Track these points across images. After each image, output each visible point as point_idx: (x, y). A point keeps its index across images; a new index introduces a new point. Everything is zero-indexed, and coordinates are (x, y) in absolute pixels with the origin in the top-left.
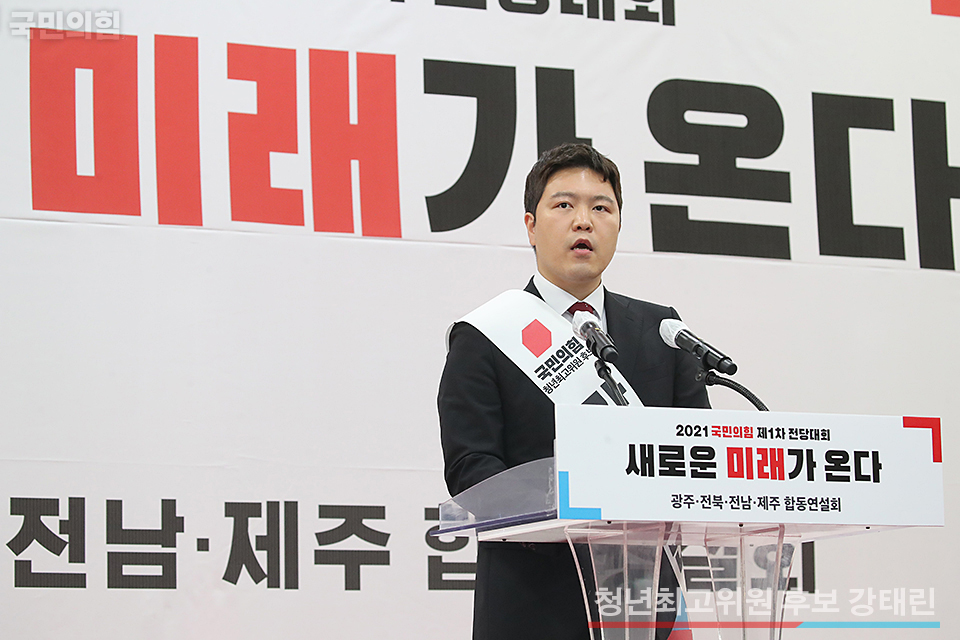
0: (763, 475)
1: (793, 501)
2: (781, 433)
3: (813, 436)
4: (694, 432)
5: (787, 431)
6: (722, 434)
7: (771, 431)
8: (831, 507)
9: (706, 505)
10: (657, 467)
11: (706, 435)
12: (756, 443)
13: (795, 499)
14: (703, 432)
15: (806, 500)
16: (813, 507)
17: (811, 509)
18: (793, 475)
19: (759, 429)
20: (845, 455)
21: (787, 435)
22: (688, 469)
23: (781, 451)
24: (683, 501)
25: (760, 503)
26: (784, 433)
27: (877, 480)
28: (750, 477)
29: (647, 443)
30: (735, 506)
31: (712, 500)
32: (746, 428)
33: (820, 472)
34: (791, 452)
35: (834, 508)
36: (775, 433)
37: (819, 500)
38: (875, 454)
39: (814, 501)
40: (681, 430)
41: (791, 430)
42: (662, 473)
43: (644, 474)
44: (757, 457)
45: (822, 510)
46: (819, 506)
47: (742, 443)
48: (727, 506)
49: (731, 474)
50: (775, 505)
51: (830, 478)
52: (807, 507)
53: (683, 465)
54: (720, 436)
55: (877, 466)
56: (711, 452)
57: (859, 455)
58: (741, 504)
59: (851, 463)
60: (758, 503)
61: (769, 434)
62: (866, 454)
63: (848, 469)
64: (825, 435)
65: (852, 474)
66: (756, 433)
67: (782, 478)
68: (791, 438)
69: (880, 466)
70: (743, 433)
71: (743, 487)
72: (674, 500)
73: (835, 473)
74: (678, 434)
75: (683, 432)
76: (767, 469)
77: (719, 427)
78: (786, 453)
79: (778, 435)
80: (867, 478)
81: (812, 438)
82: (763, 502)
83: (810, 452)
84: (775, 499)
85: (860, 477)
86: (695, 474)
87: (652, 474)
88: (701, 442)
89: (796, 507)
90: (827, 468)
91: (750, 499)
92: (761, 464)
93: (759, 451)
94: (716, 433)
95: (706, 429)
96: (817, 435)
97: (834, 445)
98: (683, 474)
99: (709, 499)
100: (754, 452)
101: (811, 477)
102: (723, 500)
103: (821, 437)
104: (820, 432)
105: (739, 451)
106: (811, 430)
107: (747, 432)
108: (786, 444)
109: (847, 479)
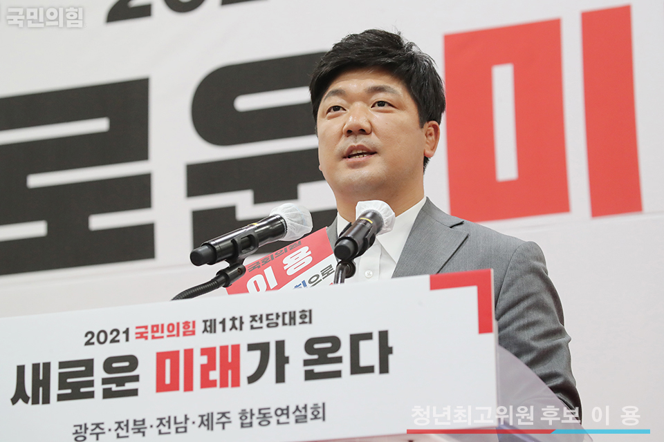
0: (207, 383)
1: (252, 415)
2: (237, 323)
3: (287, 321)
4: (110, 337)
5: (247, 320)
6: (150, 335)
7: (223, 322)
8: (310, 416)
9: (123, 433)
10: (54, 390)
11: (127, 340)
12: (200, 341)
13: (256, 412)
14: (122, 337)
15: (272, 412)
16: (283, 419)
17: (278, 423)
18: (252, 379)
19: (205, 322)
20: (335, 342)
21: (247, 325)
22: (98, 388)
23: (236, 349)
24: (89, 432)
25: (202, 422)
26: (242, 323)
27: (384, 369)
28: (189, 387)
29: (41, 361)
30: (164, 429)
31: (131, 425)
32: (186, 324)
33: (295, 369)
34: (251, 347)
35: (316, 418)
36: (229, 324)
37: (292, 409)
38: (384, 336)
39: (285, 411)
40: (92, 338)
41: (253, 318)
42: (61, 398)
43: (35, 402)
44: (199, 360)
45: (297, 421)
46: (292, 418)
47: (179, 344)
48: (151, 433)
49: (161, 387)
50: (224, 423)
51: (310, 376)
52: (274, 420)
53: (91, 384)
54: (146, 338)
55: (385, 351)
56: (133, 361)
57: (356, 339)
58: (173, 427)
59: (345, 351)
60: (198, 421)
61: (219, 327)
62: (368, 336)
63: (339, 360)
64: (306, 316)
65: (345, 366)
66: (200, 327)
67: (236, 383)
68: (252, 327)
69: (390, 351)
70: (182, 330)
71: (178, 403)
72: (77, 432)
73: (318, 369)
74: (88, 343)
75: (94, 340)
76: (215, 375)
77: (146, 327)
78: (243, 349)
79: (234, 327)
80: (370, 369)
81: (284, 324)
82: (207, 421)
83: (280, 345)
84: (224, 414)
85: (356, 369)
86: (108, 394)
87: (46, 400)
88: (121, 349)
89: (255, 422)
90: (306, 363)
91: (186, 419)
92: (206, 370)
93: (204, 351)
94: (142, 336)
95: (127, 332)
96: (293, 318)
97: (318, 329)
98: (91, 395)
99: (127, 425)
100: (197, 354)
101: (280, 378)
102: (147, 424)
103: (298, 320)
104: (298, 315)
105: (174, 355)
106: (284, 314)
107: (189, 329)
108: (245, 337)
109: (337, 374)
